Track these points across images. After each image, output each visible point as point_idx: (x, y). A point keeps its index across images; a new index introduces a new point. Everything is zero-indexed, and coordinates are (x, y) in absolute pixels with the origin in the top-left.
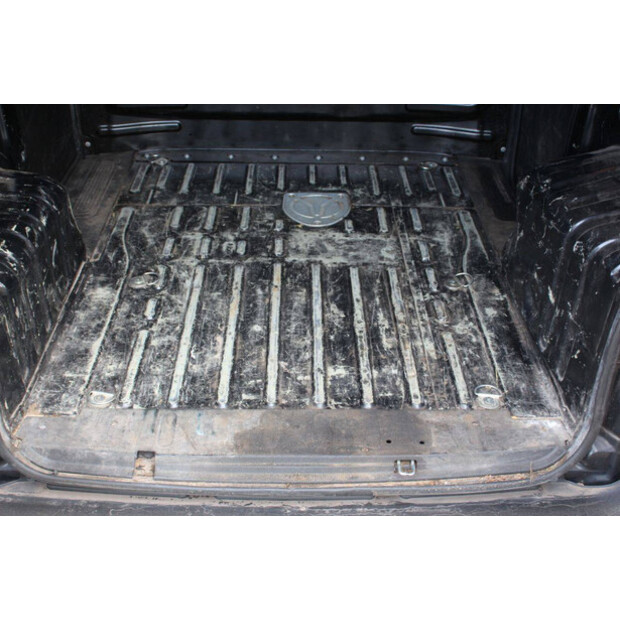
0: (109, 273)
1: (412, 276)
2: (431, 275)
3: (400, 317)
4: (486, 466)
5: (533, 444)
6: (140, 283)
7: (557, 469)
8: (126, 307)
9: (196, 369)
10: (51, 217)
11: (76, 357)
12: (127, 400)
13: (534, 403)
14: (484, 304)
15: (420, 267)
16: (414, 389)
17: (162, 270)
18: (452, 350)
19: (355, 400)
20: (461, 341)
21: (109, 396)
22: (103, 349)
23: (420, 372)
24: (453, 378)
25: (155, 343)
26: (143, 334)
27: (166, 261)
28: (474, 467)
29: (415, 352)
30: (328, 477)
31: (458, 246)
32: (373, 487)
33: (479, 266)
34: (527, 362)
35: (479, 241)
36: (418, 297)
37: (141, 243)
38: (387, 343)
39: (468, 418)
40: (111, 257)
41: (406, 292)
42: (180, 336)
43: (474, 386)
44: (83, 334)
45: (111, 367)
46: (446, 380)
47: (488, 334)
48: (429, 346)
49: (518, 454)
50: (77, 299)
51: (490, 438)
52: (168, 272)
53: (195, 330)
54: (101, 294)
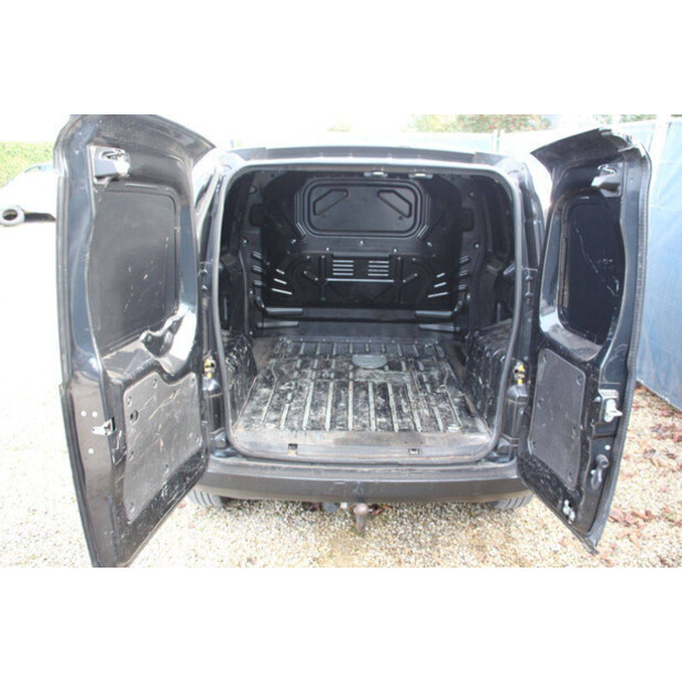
0: (269, 383)
1: (418, 386)
2: (428, 387)
3: (412, 401)
4: (451, 453)
5: (471, 443)
6: (283, 388)
7: (483, 454)
8: (277, 396)
9: (313, 418)
10: (249, 348)
11: (256, 412)
12: (282, 426)
13: (475, 430)
14: (453, 397)
15: (422, 383)
16: (418, 425)
17: (293, 383)
18: (437, 413)
19: (391, 429)
20: (441, 410)
21: (274, 425)
22: (269, 410)
23: (421, 420)
24: (437, 422)
25: (293, 409)
26: (287, 405)
27: (295, 379)
28: (446, 453)
29: (419, 414)
30: (378, 456)
31: (442, 377)
32: (400, 461)
33: (450, 382)
34: (473, 417)
35: (453, 374)
36: (421, 394)
37: (282, 373)
38: (405, 410)
39: (444, 435)
40: (268, 377)
41: (416, 393)
42: (304, 406)
43: (446, 425)
44: (258, 404)
45: (273, 416)
46: (434, 423)
47: (455, 407)
48: (426, 412)
49: (466, 447)
50: (254, 392)
51: (453, 441)
52: (296, 385)
53: (312, 405)
54: (265, 391)
